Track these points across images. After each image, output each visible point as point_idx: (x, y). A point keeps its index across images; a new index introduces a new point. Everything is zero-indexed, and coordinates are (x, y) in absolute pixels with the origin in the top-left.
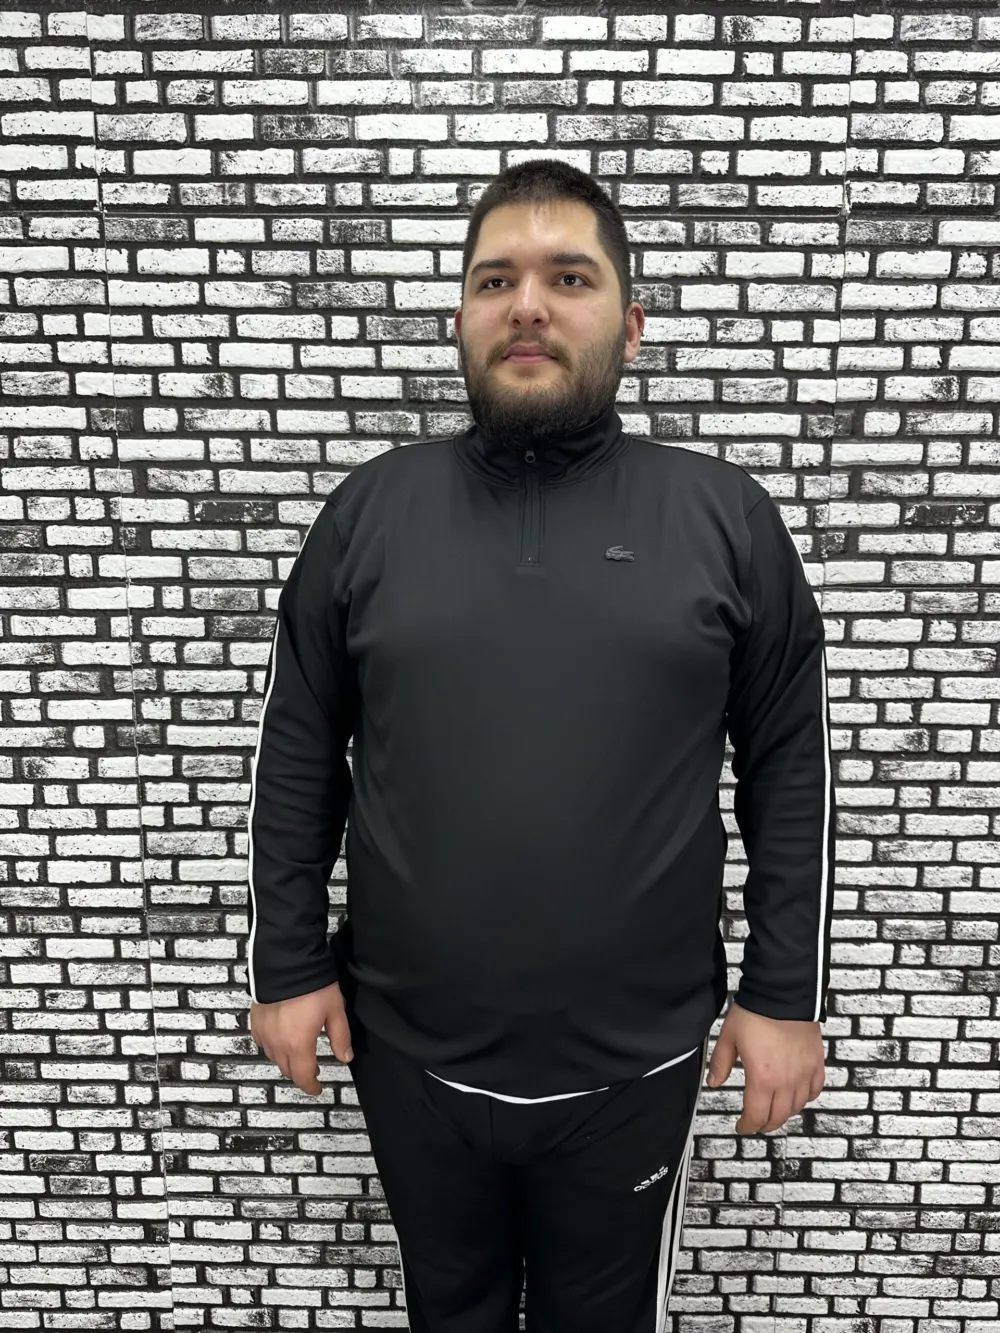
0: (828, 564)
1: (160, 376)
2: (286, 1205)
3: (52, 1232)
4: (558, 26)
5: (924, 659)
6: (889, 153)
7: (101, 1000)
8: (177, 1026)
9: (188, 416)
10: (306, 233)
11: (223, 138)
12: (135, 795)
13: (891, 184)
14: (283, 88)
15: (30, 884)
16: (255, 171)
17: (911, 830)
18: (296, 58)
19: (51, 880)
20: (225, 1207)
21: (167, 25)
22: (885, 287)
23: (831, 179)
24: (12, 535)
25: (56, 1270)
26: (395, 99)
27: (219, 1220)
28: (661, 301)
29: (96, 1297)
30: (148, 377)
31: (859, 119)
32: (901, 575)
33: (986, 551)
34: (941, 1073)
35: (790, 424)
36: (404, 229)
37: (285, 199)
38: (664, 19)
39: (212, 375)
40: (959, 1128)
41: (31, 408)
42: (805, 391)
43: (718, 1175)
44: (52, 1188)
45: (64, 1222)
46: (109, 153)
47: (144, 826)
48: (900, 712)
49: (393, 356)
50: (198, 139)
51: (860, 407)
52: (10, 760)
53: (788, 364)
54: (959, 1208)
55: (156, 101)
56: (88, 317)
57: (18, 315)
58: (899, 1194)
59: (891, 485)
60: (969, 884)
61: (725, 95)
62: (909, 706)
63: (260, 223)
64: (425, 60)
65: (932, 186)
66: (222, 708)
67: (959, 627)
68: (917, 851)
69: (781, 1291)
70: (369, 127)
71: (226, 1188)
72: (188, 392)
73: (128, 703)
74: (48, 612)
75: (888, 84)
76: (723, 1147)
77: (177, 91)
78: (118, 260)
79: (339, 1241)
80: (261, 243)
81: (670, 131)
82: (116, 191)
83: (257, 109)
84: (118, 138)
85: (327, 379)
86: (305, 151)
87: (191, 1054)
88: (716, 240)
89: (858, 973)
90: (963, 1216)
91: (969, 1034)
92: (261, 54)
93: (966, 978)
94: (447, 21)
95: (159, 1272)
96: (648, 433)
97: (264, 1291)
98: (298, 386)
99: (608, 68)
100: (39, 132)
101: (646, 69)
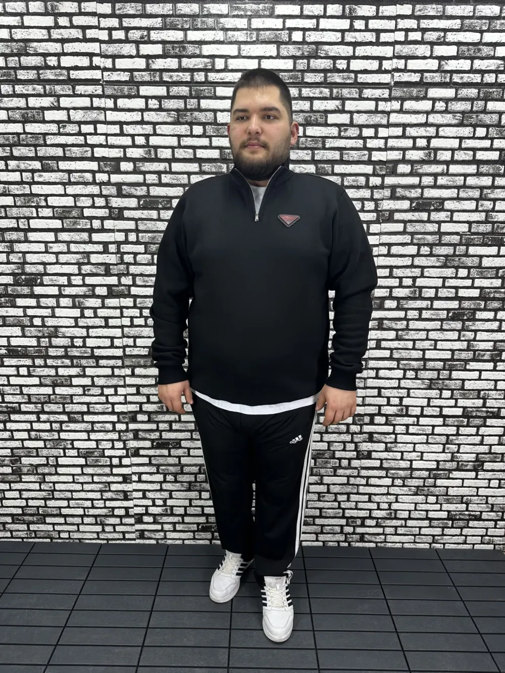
0: (382, 224)
1: (127, 150)
2: (176, 467)
3: (88, 479)
4: (281, 9)
5: (418, 261)
6: (409, 61)
7: (107, 391)
8: (136, 401)
9: (137, 165)
10: (183, 92)
11: (150, 54)
12: (119, 313)
13: (409, 74)
14: (174, 34)
15: (80, 347)
16: (163, 68)
17: (411, 327)
18: (179, 22)
19: (87, 345)
20: (153, 469)
21: (128, 8)
22: (406, 115)
23: (386, 72)
24: (70, 212)
25: (90, 493)
26: (217, 39)
27: (151, 474)
28: (320, 120)
29: (105, 503)
30: (122, 150)
31: (398, 47)
32: (410, 229)
33: (442, 219)
34: (421, 419)
35: (369, 169)
36: (221, 91)
37: (175, 79)
38: (322, 6)
39: (147, 149)
40: (427, 440)
41: (77, 162)
42: (375, 156)
43: (336, 456)
44: (88, 462)
45: (93, 475)
46: (106, 60)
47: (123, 325)
48: (409, 282)
49: (216, 142)
50: (141, 54)
51: (396, 162)
52: (71, 300)
53: (368, 145)
54: (427, 470)
55: (124, 38)
56: (98, 126)
57: (71, 125)
58: (405, 464)
59: (407, 193)
60: (433, 348)
61: (346, 37)
62: (411, 280)
63: (165, 88)
64: (229, 23)
65: (426, 74)
66: (152, 281)
67: (431, 249)
68: (413, 335)
69: (360, 500)
70: (207, 50)
71: (154, 462)
72: (138, 156)
73: (116, 278)
74: (85, 243)
75: (409, 33)
76: (338, 446)
77: (132, 35)
78: (110, 103)
79: (196, 481)
80: (165, 96)
81: (324, 52)
82: (109, 75)
83: (163, 42)
84: (109, 54)
85: (191, 151)
86: (182, 59)
87: (141, 411)
88: (341, 96)
89: (390, 381)
90: (428, 473)
91: (431, 404)
92: (165, 20)
93: (431, 383)
94: (238, 7)
95: (128, 493)
96: (314, 172)
97: (168, 500)
98: (180, 154)
99: (301, 26)
100: (79, 51)
101: (315, 27)
